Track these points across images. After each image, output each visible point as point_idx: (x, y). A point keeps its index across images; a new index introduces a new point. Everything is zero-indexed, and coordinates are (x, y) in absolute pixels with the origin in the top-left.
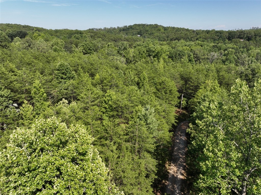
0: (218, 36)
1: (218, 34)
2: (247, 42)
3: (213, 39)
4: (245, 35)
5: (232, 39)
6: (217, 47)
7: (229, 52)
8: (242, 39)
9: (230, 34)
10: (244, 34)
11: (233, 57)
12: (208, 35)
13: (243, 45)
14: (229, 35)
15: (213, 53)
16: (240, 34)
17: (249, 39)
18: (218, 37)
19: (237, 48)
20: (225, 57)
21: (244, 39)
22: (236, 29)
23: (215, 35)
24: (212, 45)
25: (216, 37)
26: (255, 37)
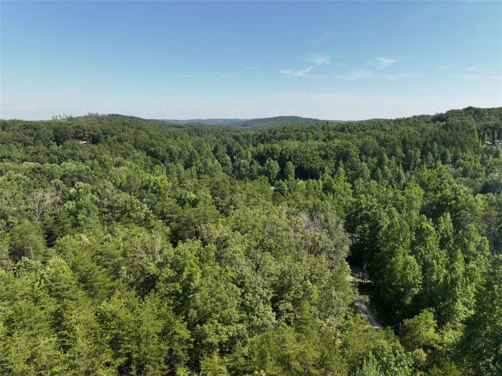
0: (31, 135)
1: (29, 131)
2: (95, 147)
3: (20, 141)
4: (87, 133)
5: (64, 140)
6: (45, 174)
7: (81, 190)
8: (83, 140)
9: (56, 131)
10: (84, 131)
11: (92, 199)
12: (5, 133)
13: (90, 153)
14: (55, 133)
15: (39, 194)
16: (75, 131)
17: (95, 141)
18: (33, 138)
19: (87, 170)
20: (74, 203)
21: (86, 140)
22: (60, 116)
23: (22, 134)
24: (27, 167)
25: (27, 137)
26: (104, 136)
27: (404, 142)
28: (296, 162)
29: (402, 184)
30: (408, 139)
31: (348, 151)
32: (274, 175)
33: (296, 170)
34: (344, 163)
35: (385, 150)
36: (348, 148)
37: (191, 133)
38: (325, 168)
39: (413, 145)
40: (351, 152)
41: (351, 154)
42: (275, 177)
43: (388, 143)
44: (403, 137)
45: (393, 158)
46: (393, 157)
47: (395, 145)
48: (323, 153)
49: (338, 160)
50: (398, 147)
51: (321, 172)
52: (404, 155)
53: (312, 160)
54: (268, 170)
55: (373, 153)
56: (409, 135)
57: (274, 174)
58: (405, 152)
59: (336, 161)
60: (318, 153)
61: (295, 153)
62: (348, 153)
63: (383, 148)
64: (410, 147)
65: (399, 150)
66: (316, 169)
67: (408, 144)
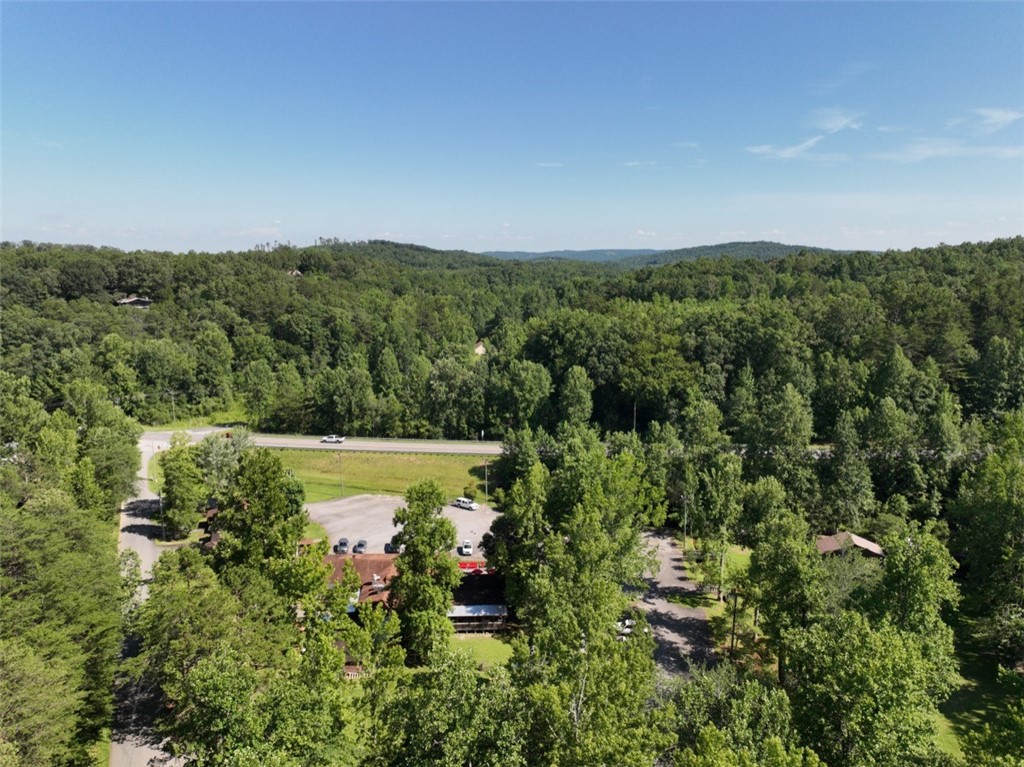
4: (149, 277)
5: (84, 294)
9: (66, 273)
16: (120, 273)
27: (979, 310)
28: (602, 368)
29: (948, 466)
30: (994, 300)
31: (772, 336)
32: (528, 407)
33: (596, 395)
34: (756, 375)
35: (904, 337)
36: (775, 327)
37: (493, 279)
38: (689, 390)
39: (1013, 320)
40: (782, 340)
41: (782, 346)
42: (530, 412)
43: (919, 313)
44: (976, 292)
45: (929, 365)
46: (930, 359)
47: (946, 320)
48: (691, 341)
49: (739, 365)
50: (955, 326)
51: (673, 403)
52: (973, 353)
53: (648, 363)
54: (511, 390)
55: (863, 345)
56: (998, 287)
57: (529, 403)
58: (979, 343)
59: (730, 367)
60: (676, 339)
61: (606, 338)
62: (770, 344)
63: (898, 330)
64: (1000, 326)
65: (957, 337)
66: (656, 393)
67: (994, 318)
